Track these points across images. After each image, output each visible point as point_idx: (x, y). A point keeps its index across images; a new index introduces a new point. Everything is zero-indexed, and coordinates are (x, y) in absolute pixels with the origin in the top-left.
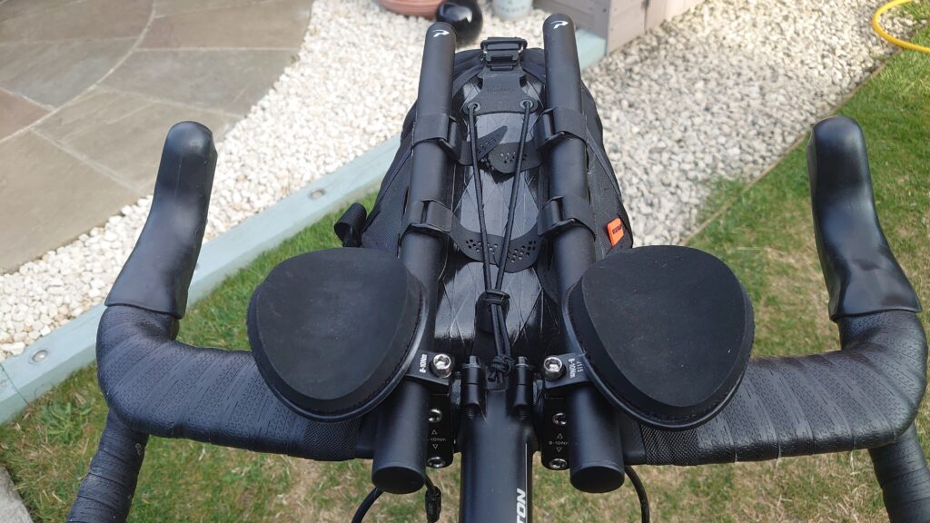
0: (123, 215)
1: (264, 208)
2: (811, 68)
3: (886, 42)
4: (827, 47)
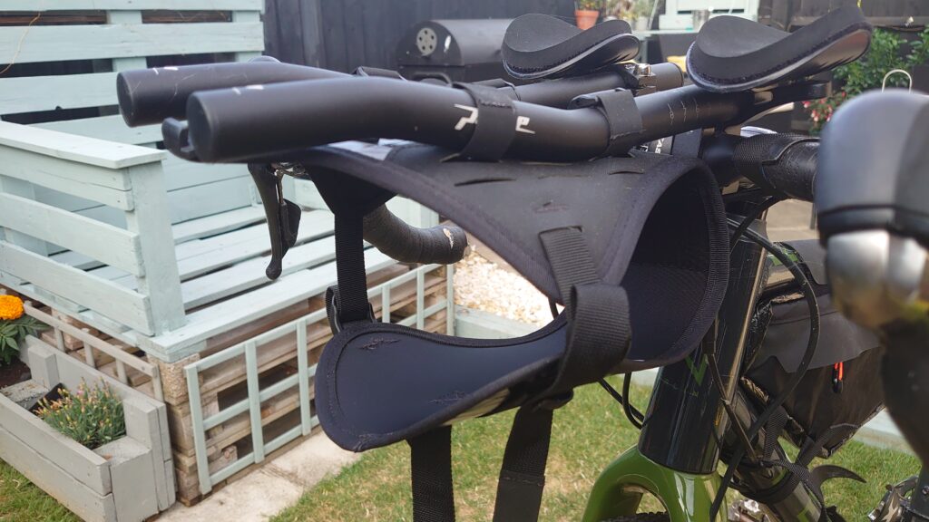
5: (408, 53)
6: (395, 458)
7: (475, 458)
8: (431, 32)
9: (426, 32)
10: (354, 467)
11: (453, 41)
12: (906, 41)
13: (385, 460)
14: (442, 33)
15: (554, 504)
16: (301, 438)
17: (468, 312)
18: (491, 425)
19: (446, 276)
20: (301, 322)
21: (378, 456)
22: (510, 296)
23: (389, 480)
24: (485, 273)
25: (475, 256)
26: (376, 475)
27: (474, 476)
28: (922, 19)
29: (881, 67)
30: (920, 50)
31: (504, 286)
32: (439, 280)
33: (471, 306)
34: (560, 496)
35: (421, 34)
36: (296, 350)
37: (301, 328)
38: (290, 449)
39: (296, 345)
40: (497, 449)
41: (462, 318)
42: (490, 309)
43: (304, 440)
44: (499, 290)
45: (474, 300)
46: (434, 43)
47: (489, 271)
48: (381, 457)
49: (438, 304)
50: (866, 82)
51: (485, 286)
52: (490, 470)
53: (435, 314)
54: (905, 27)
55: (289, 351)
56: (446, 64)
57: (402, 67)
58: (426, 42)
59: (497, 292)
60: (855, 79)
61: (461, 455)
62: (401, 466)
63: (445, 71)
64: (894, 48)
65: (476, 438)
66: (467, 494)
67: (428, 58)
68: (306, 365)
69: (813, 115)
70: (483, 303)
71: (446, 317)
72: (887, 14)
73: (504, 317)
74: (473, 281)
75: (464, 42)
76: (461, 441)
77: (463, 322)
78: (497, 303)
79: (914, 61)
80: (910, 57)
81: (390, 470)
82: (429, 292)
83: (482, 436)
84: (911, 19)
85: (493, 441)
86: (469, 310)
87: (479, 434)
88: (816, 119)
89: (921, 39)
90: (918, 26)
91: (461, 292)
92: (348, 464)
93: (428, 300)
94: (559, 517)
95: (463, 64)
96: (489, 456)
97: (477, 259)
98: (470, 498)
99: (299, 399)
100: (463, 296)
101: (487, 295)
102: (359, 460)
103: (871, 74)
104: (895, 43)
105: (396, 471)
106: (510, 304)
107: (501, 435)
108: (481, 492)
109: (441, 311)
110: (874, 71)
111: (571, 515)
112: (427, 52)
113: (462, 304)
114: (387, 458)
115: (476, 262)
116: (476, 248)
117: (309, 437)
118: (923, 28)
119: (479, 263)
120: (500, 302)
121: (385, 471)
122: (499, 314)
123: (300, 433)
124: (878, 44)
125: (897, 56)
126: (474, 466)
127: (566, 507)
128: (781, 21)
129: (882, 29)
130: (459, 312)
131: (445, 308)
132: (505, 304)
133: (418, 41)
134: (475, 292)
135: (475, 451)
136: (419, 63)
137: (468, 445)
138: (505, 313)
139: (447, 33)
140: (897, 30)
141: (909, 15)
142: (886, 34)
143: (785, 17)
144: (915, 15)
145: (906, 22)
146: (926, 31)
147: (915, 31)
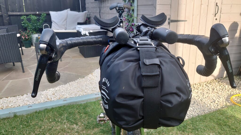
0: (27, 94)
1: (53, 100)
2: (206, 104)
3: (232, 103)
4: (214, 101)
12: (38, 17)
28: (40, 12)
29: (35, 24)
30: (42, 19)
50: (33, 28)
54: (36, 14)
60: (30, 27)
64: (36, 19)
69: (22, 37)
72: (32, 11)
79: (41, 22)
80: (40, 21)
84: (38, 13)
88: (24, 38)
89: (41, 17)
90: (40, 14)
104: (36, 18)
110: (34, 25)
118: (41, 15)
124: (33, 18)
125: (37, 21)
128: (6, 14)
129: (33, 15)
140: (36, 15)
141: (37, 12)
142: (34, 16)
143: (6, 13)
144: (38, 12)
145: (36, 13)
146: (42, 15)
147: (39, 15)
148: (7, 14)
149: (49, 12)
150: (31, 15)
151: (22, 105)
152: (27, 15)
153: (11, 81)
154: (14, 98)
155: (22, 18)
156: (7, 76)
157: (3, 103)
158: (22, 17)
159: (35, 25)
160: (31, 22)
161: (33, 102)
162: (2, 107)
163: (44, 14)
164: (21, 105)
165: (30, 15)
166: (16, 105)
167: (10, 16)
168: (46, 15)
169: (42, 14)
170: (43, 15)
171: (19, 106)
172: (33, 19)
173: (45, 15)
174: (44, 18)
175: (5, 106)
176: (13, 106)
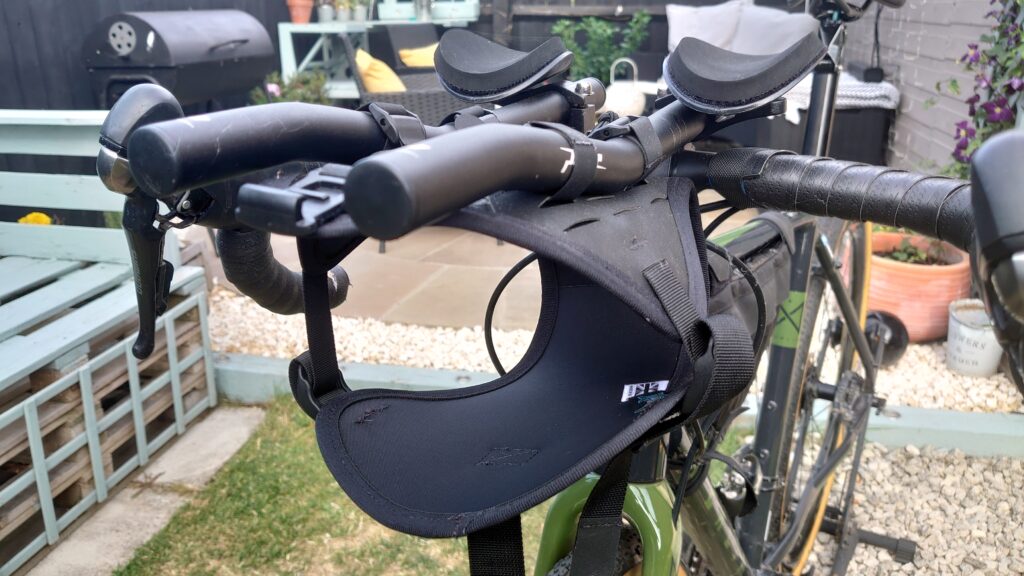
5: (98, 52)
6: (179, 545)
7: (276, 524)
8: (127, 27)
9: (120, 28)
10: (128, 567)
11: (158, 37)
12: (617, 30)
13: (167, 551)
14: (143, 29)
15: (378, 553)
16: (47, 548)
17: (228, 358)
18: (286, 482)
19: (198, 319)
20: (29, 405)
21: (158, 548)
22: (275, 331)
23: (179, 572)
24: (238, 309)
25: (220, 290)
26: (160, 571)
27: (281, 543)
28: (630, 9)
29: (599, 55)
30: (631, 39)
31: (266, 321)
32: (190, 325)
33: (230, 350)
34: (382, 542)
35: (114, 29)
36: (26, 439)
37: (30, 411)
38: (35, 566)
39: (26, 434)
40: (299, 508)
41: (223, 366)
42: (255, 351)
43: (51, 550)
44: (260, 327)
45: (231, 342)
46: (133, 40)
47: (242, 305)
48: (161, 548)
49: (194, 353)
51: (242, 325)
52: (297, 533)
53: (191, 367)
54: (614, 16)
55: (18, 442)
56: (152, 65)
57: (91, 70)
58: (122, 39)
59: (259, 330)
61: (259, 524)
62: (189, 552)
63: (151, 72)
64: (608, 37)
65: (272, 501)
66: (277, 566)
67: (126, 58)
68: (43, 456)
70: (243, 345)
71: (204, 367)
73: (273, 357)
74: (226, 320)
75: (172, 39)
76: (255, 509)
77: (226, 371)
78: (262, 342)
79: (626, 49)
80: (624, 45)
81: (177, 560)
82: (181, 341)
83: (278, 497)
84: (620, 9)
85: (292, 500)
86: (229, 355)
87: (274, 496)
89: (630, 28)
90: (627, 16)
91: (214, 336)
92: (119, 566)
93: (182, 350)
94: (388, 564)
95: (173, 64)
96: (291, 517)
97: (223, 293)
98: (283, 569)
99: (38, 501)
100: (218, 340)
101: (247, 334)
102: (133, 557)
103: (592, 63)
104: (610, 32)
105: (185, 560)
106: (277, 340)
107: (299, 491)
108: (294, 559)
109: (197, 362)
110: (595, 60)
111: (400, 560)
112: (125, 51)
113: (218, 349)
114: (170, 547)
115: (222, 298)
116: (219, 280)
117: (57, 544)
118: (630, 17)
119: (226, 298)
120: (266, 340)
121: (172, 563)
122: (267, 354)
123: (44, 543)
124: (595, 32)
125: (612, 45)
126: (277, 533)
127: (392, 552)
129: (599, 18)
130: (216, 360)
131: (203, 358)
132: (272, 342)
133: (111, 38)
134: (232, 333)
135: (273, 516)
136: (116, 65)
137: (264, 511)
138: (274, 352)
139: (149, 28)
140: (610, 19)
141: (618, 4)
142: (601, 23)
143: (506, 6)
144: (624, 4)
145: (615, 11)
146: (635, 20)
147: (624, 20)
148: (509, 10)
149: (665, 10)
150: (592, 19)
151: (441, 366)
152: (576, 19)
153: (446, 267)
154: (427, 331)
155: (557, 29)
156: (445, 246)
157: (388, 343)
158: (557, 25)
159: (602, 59)
160: (586, 45)
161: (479, 365)
162: (379, 356)
163: (644, 15)
164: (438, 366)
165: (588, 17)
166: (422, 359)
167: (518, 19)
168: (651, 22)
169: (636, 15)
170: (637, 22)
171: (432, 365)
172: (594, 37)
173: (646, 20)
174: (639, 31)
175: (387, 356)
176: (412, 362)
